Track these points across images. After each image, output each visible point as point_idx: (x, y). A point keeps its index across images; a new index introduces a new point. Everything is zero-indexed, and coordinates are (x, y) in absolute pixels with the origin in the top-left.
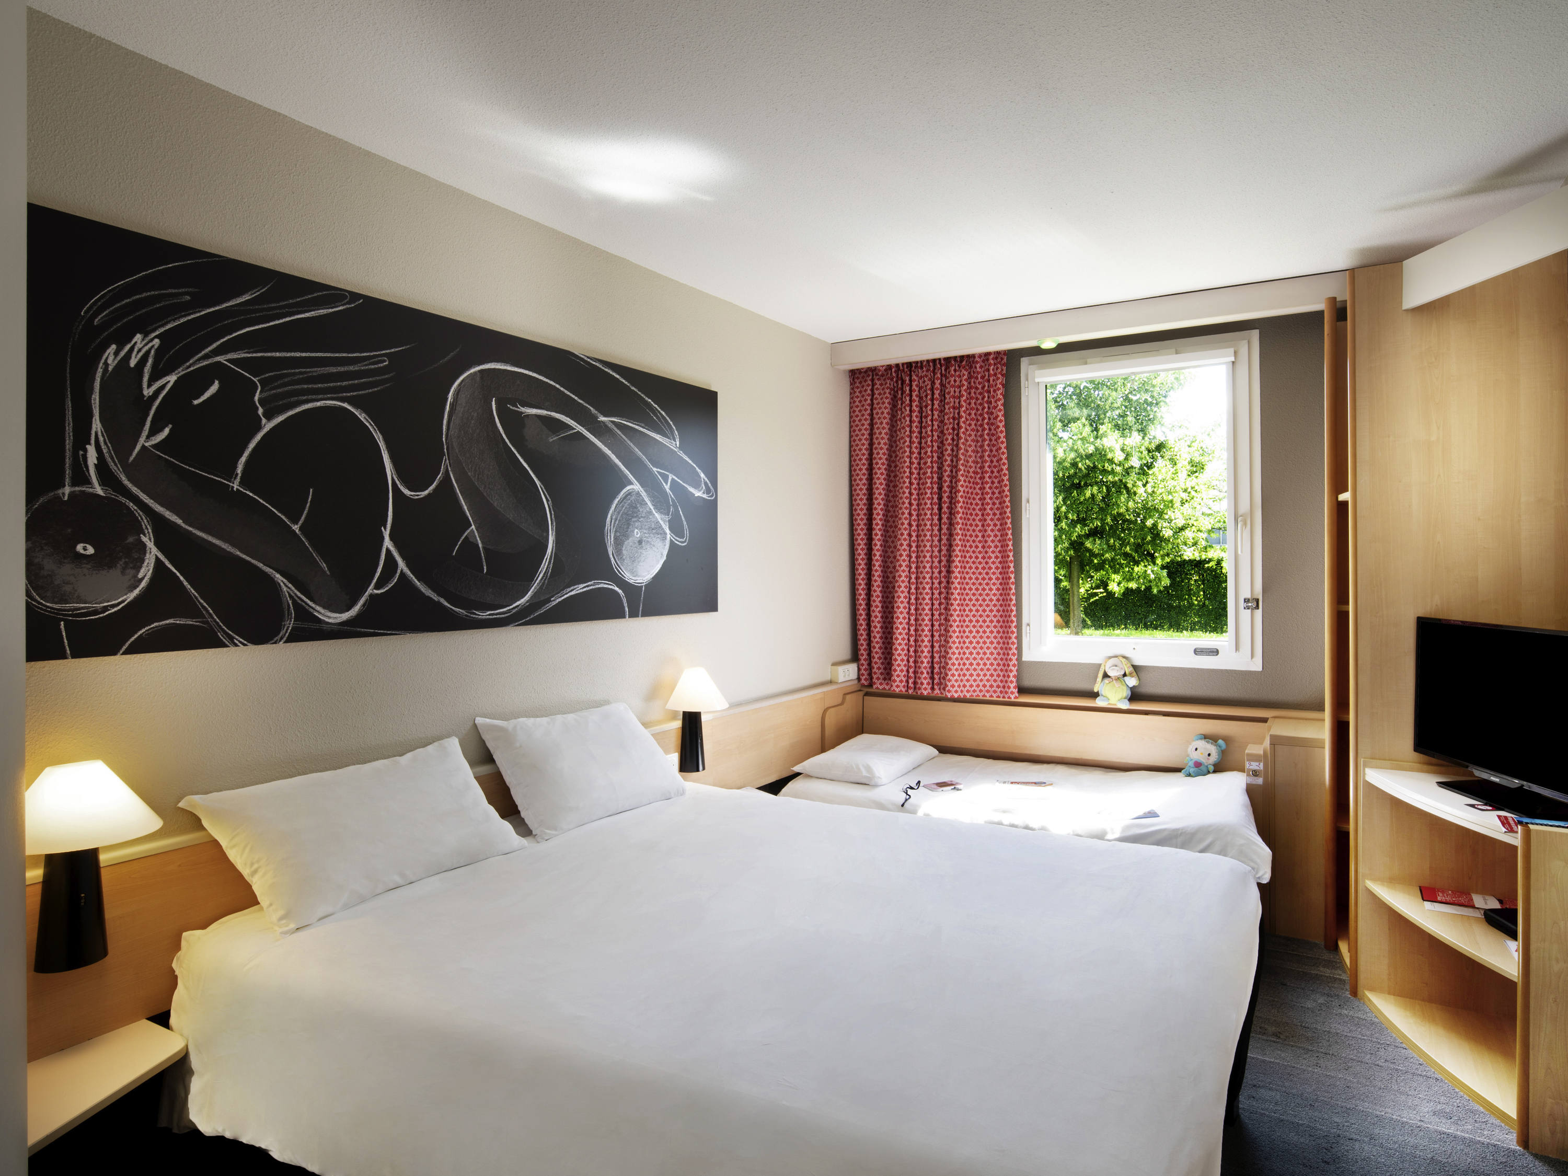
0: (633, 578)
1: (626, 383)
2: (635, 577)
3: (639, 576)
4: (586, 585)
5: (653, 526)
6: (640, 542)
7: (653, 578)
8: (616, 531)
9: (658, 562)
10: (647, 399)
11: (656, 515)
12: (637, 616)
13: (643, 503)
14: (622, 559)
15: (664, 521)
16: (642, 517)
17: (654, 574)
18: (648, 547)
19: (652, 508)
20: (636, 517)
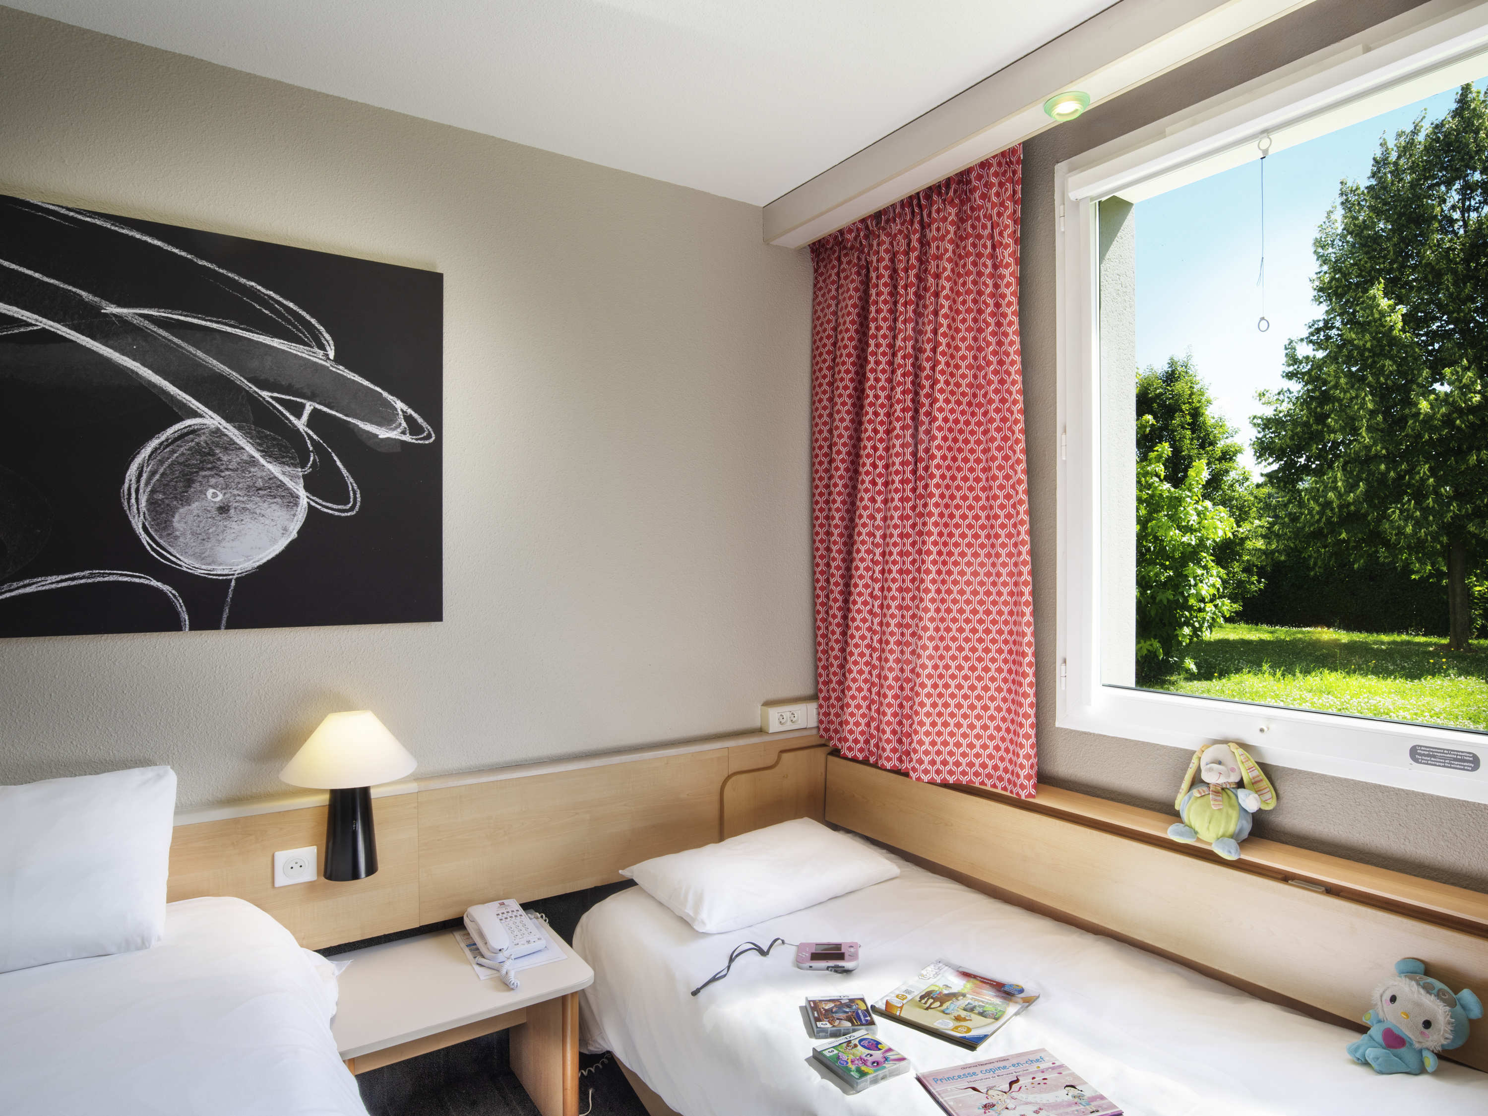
0: (203, 567)
1: (183, 254)
2: (209, 564)
3: (220, 564)
4: (67, 576)
5: (260, 483)
6: (223, 509)
7: (259, 567)
8: (153, 492)
9: (274, 541)
10: (243, 281)
11: (270, 467)
12: (214, 625)
13: (231, 446)
14: (172, 537)
15: (292, 477)
16: (227, 469)
17: (265, 560)
18: (247, 517)
19: (257, 455)
20: (209, 469)
